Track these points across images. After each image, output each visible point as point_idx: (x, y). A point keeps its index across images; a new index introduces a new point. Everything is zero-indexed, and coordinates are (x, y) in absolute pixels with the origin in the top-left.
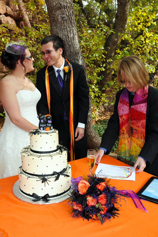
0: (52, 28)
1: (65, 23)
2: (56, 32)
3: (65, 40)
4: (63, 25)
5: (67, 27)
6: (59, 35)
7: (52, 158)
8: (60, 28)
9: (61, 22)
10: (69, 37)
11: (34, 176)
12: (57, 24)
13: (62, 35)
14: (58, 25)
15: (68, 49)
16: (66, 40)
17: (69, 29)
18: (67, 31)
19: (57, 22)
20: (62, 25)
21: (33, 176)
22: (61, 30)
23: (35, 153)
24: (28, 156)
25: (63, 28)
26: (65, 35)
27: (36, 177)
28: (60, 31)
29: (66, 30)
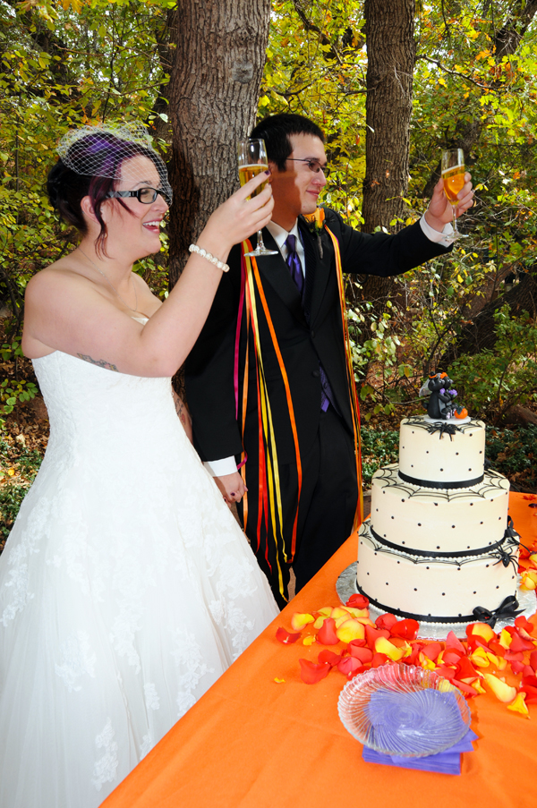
0: (193, 101)
1: (244, 91)
2: (208, 115)
3: (230, 144)
4: (236, 97)
5: (245, 106)
6: (216, 126)
8: (225, 104)
9: (234, 87)
10: (242, 135)
12: (218, 91)
13: (224, 129)
14: (220, 96)
15: (231, 174)
16: (233, 144)
17: (248, 110)
18: (242, 115)
19: (221, 83)
20: (233, 96)
22: (226, 112)
25: (233, 105)
26: (234, 129)
28: (222, 115)
29: (239, 114)
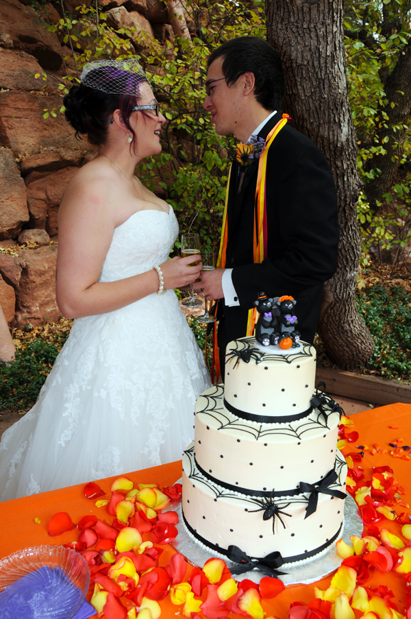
0: (274, 27)
1: (314, 12)
2: (285, 39)
3: (308, 63)
4: (307, 18)
5: (319, 26)
6: (292, 48)
7: (298, 440)
8: (297, 27)
9: (303, 10)
10: (320, 56)
11: (236, 493)
12: (289, 15)
13: (300, 50)
14: (292, 20)
15: (315, 92)
16: (311, 63)
17: (323, 29)
18: (317, 36)
19: (290, 7)
20: (304, 18)
21: (232, 492)
22: (299, 34)
23: (241, 419)
24: (222, 427)
25: (305, 26)
26: (310, 49)
27: (243, 496)
28: (296, 38)
29: (313, 35)
